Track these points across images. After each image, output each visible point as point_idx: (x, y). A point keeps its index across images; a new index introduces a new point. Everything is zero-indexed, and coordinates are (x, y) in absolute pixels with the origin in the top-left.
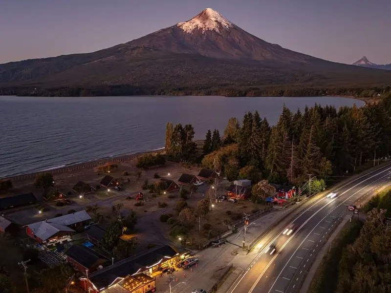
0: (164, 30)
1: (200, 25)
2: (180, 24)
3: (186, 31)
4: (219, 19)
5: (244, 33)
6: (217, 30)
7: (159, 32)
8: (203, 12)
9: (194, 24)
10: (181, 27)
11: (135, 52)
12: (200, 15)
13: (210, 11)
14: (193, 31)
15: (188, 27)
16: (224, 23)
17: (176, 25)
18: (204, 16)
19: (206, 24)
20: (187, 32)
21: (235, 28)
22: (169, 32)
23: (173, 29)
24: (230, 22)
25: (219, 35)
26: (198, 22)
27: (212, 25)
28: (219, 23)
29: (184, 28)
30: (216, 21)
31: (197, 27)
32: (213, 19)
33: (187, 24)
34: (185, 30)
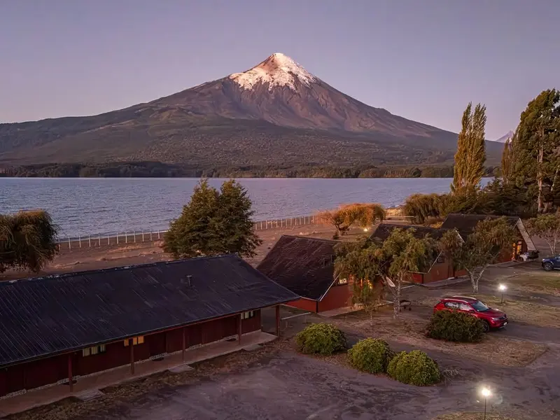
0: (208, 85)
1: (266, 78)
2: (234, 75)
3: (243, 87)
4: (294, 70)
5: (332, 92)
6: (292, 86)
7: (202, 87)
8: (269, 59)
9: (256, 76)
10: (236, 81)
11: (166, 115)
12: (266, 62)
13: (280, 58)
14: (255, 87)
15: (246, 80)
16: (302, 76)
17: (228, 77)
18: (270, 64)
19: (274, 77)
20: (245, 88)
21: (319, 83)
22: (217, 88)
23: (223, 83)
24: (311, 75)
25: (295, 93)
26: (262, 74)
27: (283, 79)
28: (295, 76)
29: (241, 82)
30: (290, 73)
31: (261, 81)
32: (286, 69)
33: (245, 76)
34: (242, 85)
